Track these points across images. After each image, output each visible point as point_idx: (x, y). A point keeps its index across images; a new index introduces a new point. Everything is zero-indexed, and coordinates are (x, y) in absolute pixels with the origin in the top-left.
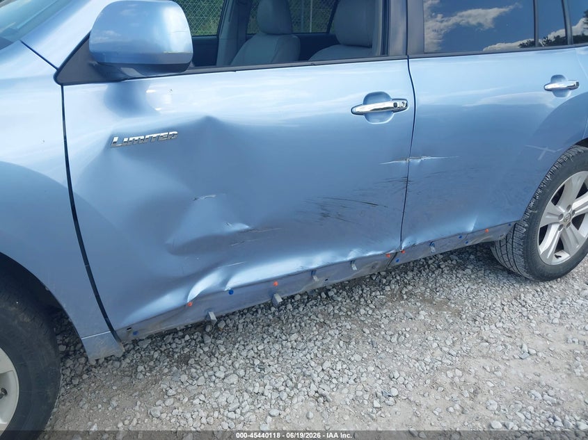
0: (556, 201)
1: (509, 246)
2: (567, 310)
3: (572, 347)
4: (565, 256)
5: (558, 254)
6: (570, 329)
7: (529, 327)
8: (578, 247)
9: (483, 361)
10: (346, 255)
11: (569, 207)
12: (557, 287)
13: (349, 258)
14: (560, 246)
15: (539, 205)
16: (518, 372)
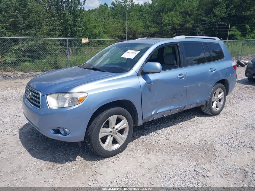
0: (214, 95)
1: (206, 107)
2: (221, 120)
3: (223, 126)
4: (218, 109)
5: (217, 109)
6: (222, 123)
7: (213, 123)
8: (221, 107)
9: (205, 129)
10: (176, 107)
11: (217, 97)
12: (218, 116)
13: (177, 107)
14: (217, 107)
15: (211, 96)
16: (213, 130)
